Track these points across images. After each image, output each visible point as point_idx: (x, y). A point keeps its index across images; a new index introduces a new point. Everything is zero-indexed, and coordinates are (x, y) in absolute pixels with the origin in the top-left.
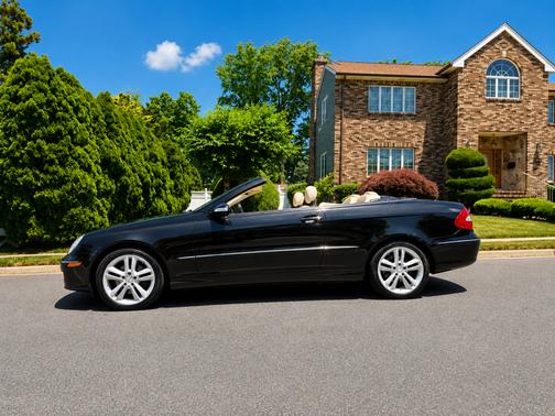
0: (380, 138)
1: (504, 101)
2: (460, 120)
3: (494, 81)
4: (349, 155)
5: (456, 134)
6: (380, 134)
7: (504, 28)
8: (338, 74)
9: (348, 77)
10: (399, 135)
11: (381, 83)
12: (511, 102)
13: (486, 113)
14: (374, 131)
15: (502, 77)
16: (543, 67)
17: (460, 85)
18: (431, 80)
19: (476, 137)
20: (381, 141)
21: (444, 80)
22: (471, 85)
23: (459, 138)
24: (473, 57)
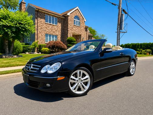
0: (49, 31)
1: (77, 26)
2: (69, 29)
3: (75, 20)
4: (40, 35)
5: (68, 33)
6: (49, 30)
7: (77, 8)
8: (36, 8)
9: (40, 10)
10: (54, 31)
11: (49, 15)
12: (79, 27)
13: (74, 28)
14: (47, 29)
15: (77, 20)
16: (84, 20)
17: (69, 20)
18: (61, 17)
19: (72, 34)
20: (49, 32)
21: (65, 18)
22: (71, 20)
23: (68, 34)
24: (71, 13)
